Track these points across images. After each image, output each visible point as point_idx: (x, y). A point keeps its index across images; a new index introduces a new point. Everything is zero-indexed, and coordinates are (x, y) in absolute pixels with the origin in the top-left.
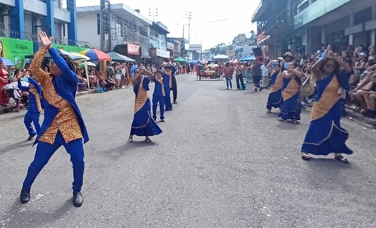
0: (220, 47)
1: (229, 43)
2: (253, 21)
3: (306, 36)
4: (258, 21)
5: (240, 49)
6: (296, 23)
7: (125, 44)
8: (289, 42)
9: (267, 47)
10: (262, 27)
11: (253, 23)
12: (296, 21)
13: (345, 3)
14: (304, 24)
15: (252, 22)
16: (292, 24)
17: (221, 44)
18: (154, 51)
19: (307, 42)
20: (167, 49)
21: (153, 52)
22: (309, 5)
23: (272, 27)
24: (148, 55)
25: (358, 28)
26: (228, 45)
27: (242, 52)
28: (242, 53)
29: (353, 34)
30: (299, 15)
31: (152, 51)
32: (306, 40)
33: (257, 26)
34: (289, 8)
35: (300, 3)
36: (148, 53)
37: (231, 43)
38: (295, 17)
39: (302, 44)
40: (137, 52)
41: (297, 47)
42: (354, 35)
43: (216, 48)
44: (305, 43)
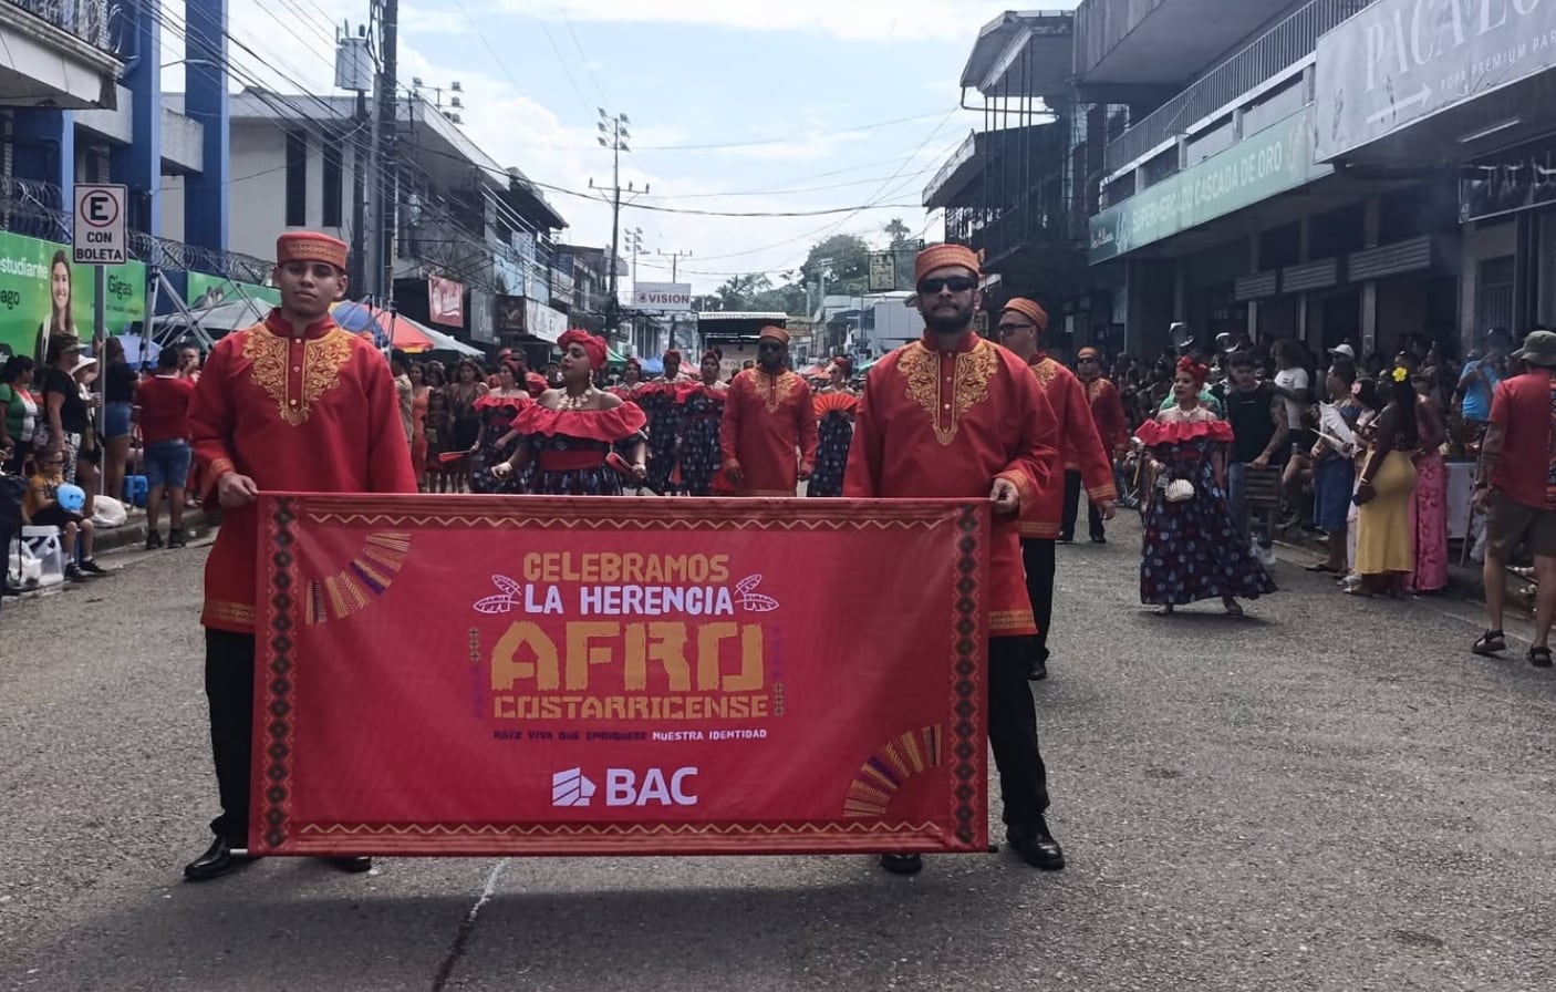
0: (741, 293)
1: (785, 276)
2: (931, 205)
3: (1125, 291)
4: (951, 205)
5: (858, 318)
6: (1094, 245)
7: (422, 277)
8: (1068, 307)
9: (984, 318)
10: (970, 234)
11: (930, 211)
12: (1096, 238)
13: (1232, 210)
14: (1119, 252)
15: (927, 209)
16: (1080, 246)
17: (749, 279)
18: (515, 312)
19: (1129, 315)
20: (550, 299)
21: (511, 317)
22: (1137, 191)
23: (1013, 250)
24: (490, 328)
25: (1265, 285)
26: (778, 283)
27: (868, 332)
28: (869, 334)
29: (1258, 299)
30: (1103, 215)
31: (505, 310)
32: (1125, 305)
33: (947, 227)
34: (1071, 175)
35: (1109, 173)
36: (490, 319)
37: (796, 279)
38: (1092, 220)
39: (1111, 317)
40: (458, 313)
41: (1097, 329)
42: (1261, 303)
43: (719, 296)
44: (1121, 316)
